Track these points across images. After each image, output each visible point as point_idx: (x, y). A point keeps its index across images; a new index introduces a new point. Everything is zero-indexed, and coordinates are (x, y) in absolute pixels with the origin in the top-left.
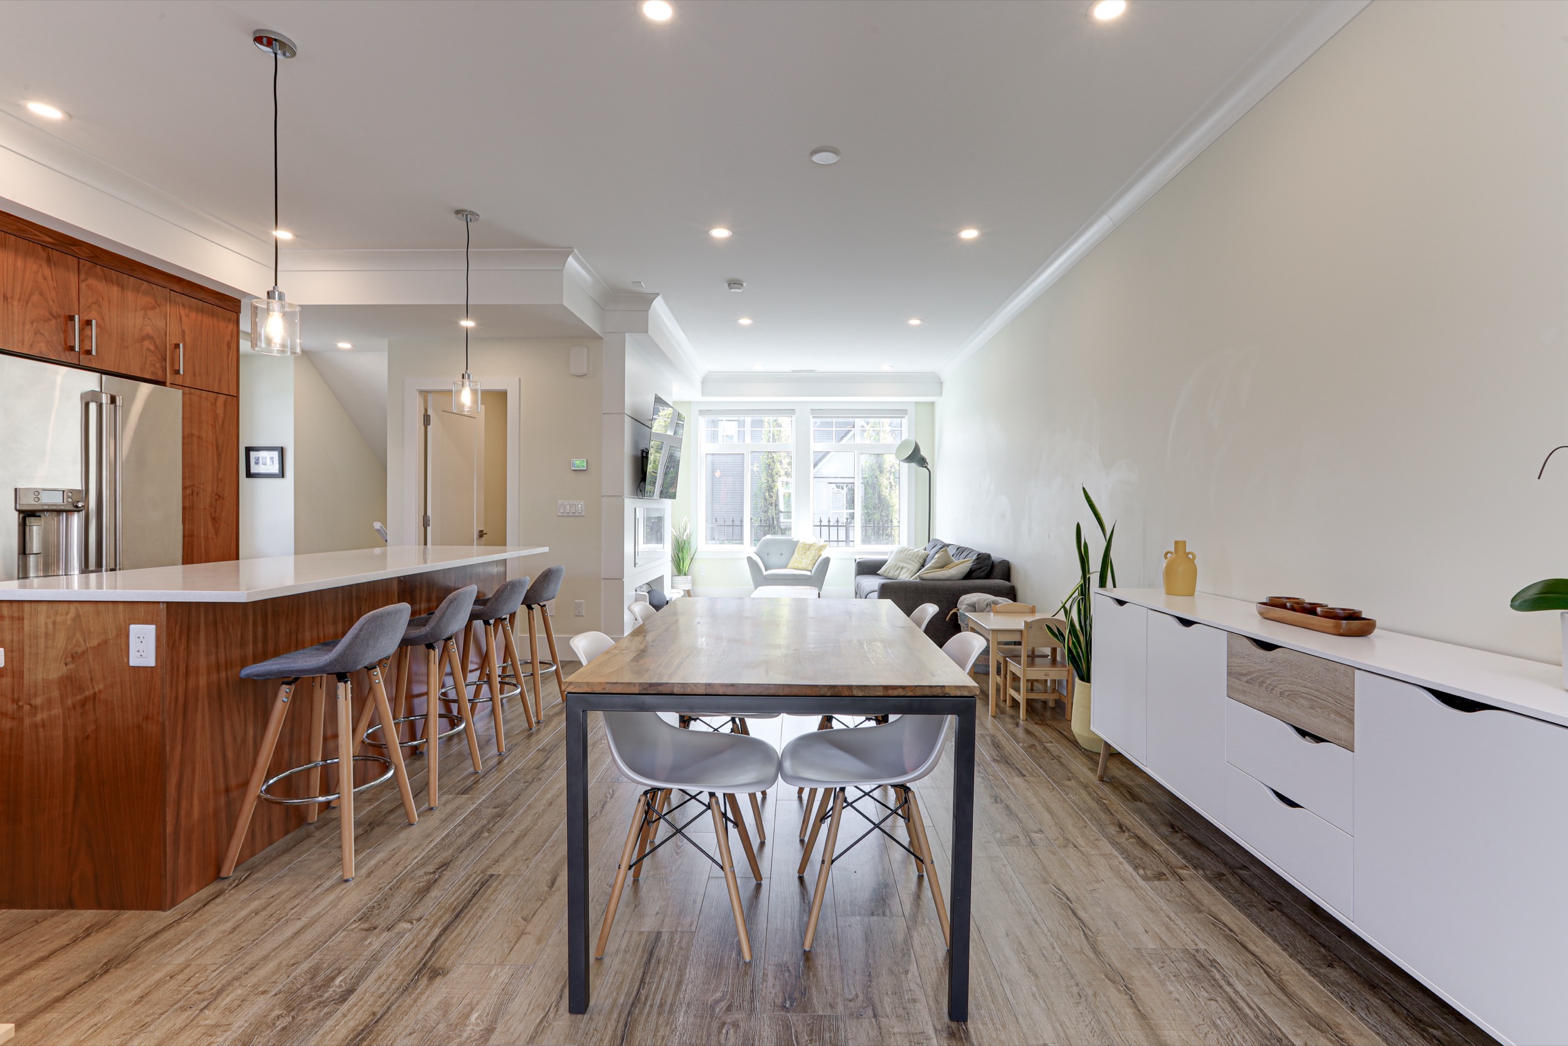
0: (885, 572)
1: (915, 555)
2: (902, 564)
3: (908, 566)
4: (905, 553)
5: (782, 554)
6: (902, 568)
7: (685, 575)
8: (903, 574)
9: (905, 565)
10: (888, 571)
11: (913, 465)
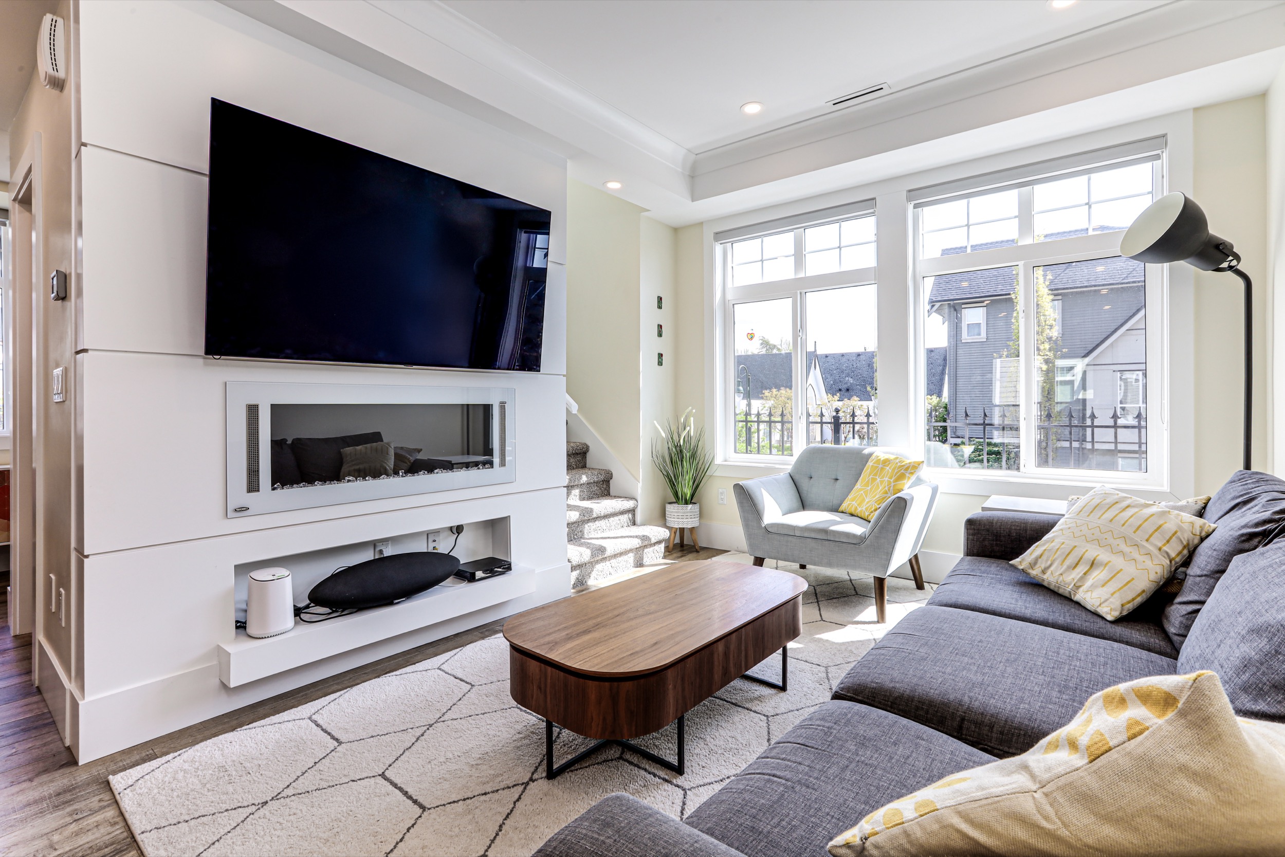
0: (1033, 565)
1: (1149, 527)
2: (1092, 552)
3: (1118, 562)
4: (1109, 515)
5: (837, 479)
6: (1093, 564)
7: (686, 503)
8: (1093, 587)
9: (1103, 556)
10: (1042, 565)
11: (1185, 266)
